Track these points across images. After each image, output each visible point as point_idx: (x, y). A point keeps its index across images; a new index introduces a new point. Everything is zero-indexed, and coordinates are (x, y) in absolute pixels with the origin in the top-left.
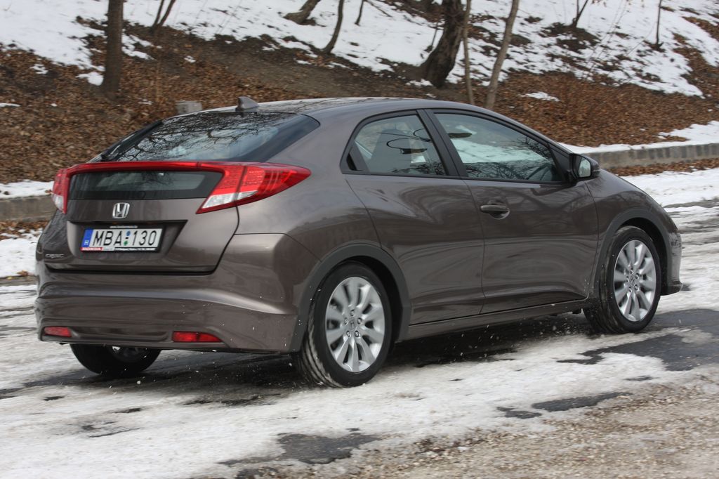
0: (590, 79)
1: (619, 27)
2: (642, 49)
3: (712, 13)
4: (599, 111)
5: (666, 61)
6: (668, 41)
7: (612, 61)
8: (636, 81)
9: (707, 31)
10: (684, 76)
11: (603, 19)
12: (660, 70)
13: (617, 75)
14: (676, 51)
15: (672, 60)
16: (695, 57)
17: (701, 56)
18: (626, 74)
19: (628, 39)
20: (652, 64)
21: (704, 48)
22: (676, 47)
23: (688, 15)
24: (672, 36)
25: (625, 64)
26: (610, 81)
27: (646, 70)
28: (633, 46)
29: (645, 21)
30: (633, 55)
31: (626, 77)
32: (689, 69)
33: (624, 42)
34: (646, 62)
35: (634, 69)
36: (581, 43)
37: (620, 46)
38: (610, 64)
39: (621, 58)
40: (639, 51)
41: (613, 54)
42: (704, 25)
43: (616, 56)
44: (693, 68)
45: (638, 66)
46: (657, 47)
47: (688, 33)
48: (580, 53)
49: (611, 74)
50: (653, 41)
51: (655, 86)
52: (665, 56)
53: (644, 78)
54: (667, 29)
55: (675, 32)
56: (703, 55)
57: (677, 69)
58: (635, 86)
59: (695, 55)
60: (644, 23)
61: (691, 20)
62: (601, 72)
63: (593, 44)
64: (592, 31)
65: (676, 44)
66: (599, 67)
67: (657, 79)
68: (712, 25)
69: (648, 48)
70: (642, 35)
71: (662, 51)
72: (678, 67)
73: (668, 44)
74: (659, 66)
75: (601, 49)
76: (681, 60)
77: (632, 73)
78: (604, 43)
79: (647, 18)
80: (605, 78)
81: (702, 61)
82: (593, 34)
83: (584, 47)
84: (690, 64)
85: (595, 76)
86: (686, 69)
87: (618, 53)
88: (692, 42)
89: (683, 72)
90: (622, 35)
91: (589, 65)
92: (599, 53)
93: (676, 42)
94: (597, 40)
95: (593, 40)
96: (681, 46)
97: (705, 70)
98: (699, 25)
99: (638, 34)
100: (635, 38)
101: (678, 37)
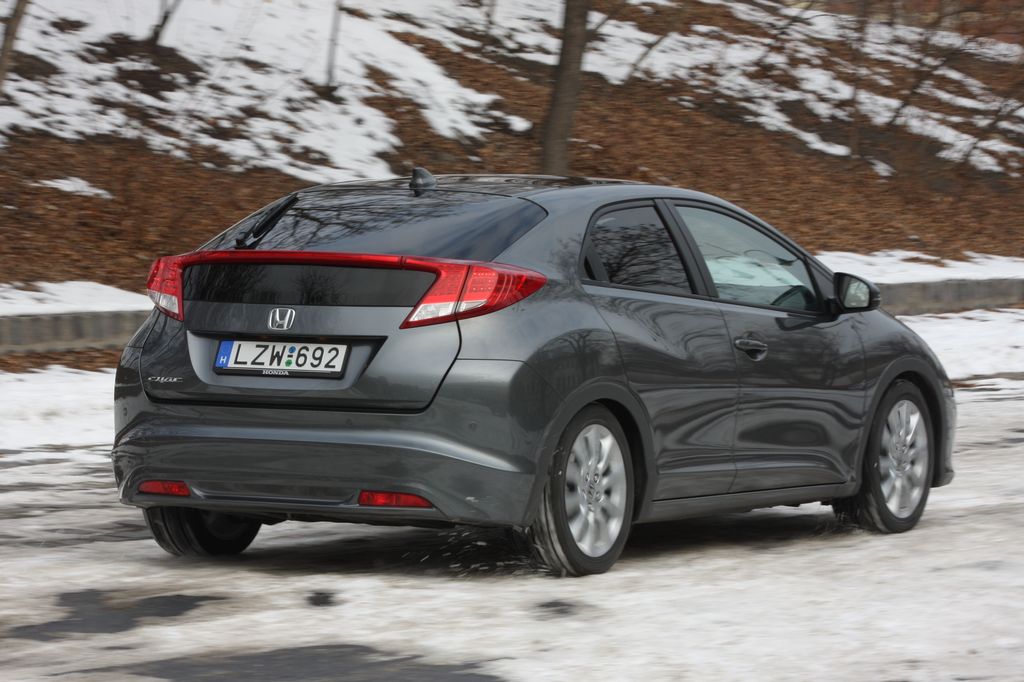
0: (179, 153)
1: (248, 48)
2: (297, 95)
3: (451, 24)
4: (195, 223)
5: (345, 123)
6: (352, 80)
7: (232, 118)
8: (279, 161)
9: (439, 64)
10: (382, 155)
11: (217, 29)
12: (331, 140)
13: (238, 149)
14: (369, 102)
15: (359, 121)
16: (409, 117)
17: (419, 114)
18: (259, 147)
19: (268, 72)
20: (315, 127)
21: (430, 98)
22: (368, 94)
23: (400, 27)
24: (363, 71)
25: (258, 125)
26: (223, 159)
27: (303, 141)
28: (278, 89)
29: (308, 38)
30: (275, 107)
31: (255, 153)
32: (395, 141)
33: (256, 79)
34: (304, 125)
35: (277, 138)
36: (166, 77)
37: (249, 87)
38: (226, 124)
39: (251, 112)
40: (289, 100)
41: (233, 104)
42: (432, 50)
43: (242, 109)
44: (402, 140)
45: (284, 130)
46: (327, 93)
47: (399, 65)
48: (162, 99)
49: (225, 146)
50: (320, 79)
51: (319, 175)
52: (345, 113)
53: (296, 156)
54: (353, 56)
55: (370, 61)
56: (427, 114)
57: (368, 141)
58: (276, 172)
59: (409, 112)
60: (305, 41)
61: (405, 38)
62: (206, 141)
63: (194, 81)
64: (191, 54)
65: (369, 88)
66: (204, 131)
67: (324, 160)
68: (448, 51)
69: (310, 94)
70: (298, 66)
71: (338, 101)
72: (370, 136)
73: (353, 87)
74: (330, 133)
75: (209, 92)
76: (377, 121)
77: (271, 144)
78: (214, 79)
79: (312, 31)
80: (213, 154)
81: (423, 125)
82: (194, 59)
83: (172, 86)
84: (397, 132)
85: (193, 149)
86: (387, 140)
87: (245, 102)
88: (405, 86)
89: (381, 146)
90: (255, 65)
91: (178, 125)
92: (204, 102)
93: (369, 83)
94: (200, 74)
95: (192, 73)
96: (381, 92)
97: (427, 145)
98: (422, 50)
99: (291, 64)
100: (285, 72)
101: (376, 75)
